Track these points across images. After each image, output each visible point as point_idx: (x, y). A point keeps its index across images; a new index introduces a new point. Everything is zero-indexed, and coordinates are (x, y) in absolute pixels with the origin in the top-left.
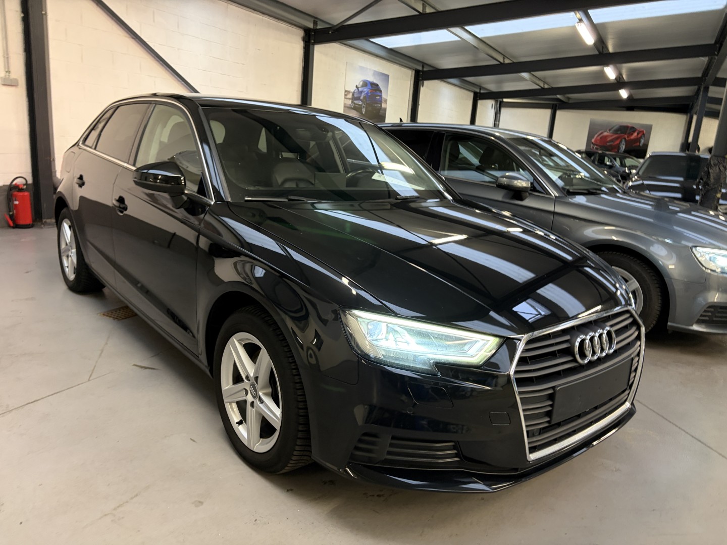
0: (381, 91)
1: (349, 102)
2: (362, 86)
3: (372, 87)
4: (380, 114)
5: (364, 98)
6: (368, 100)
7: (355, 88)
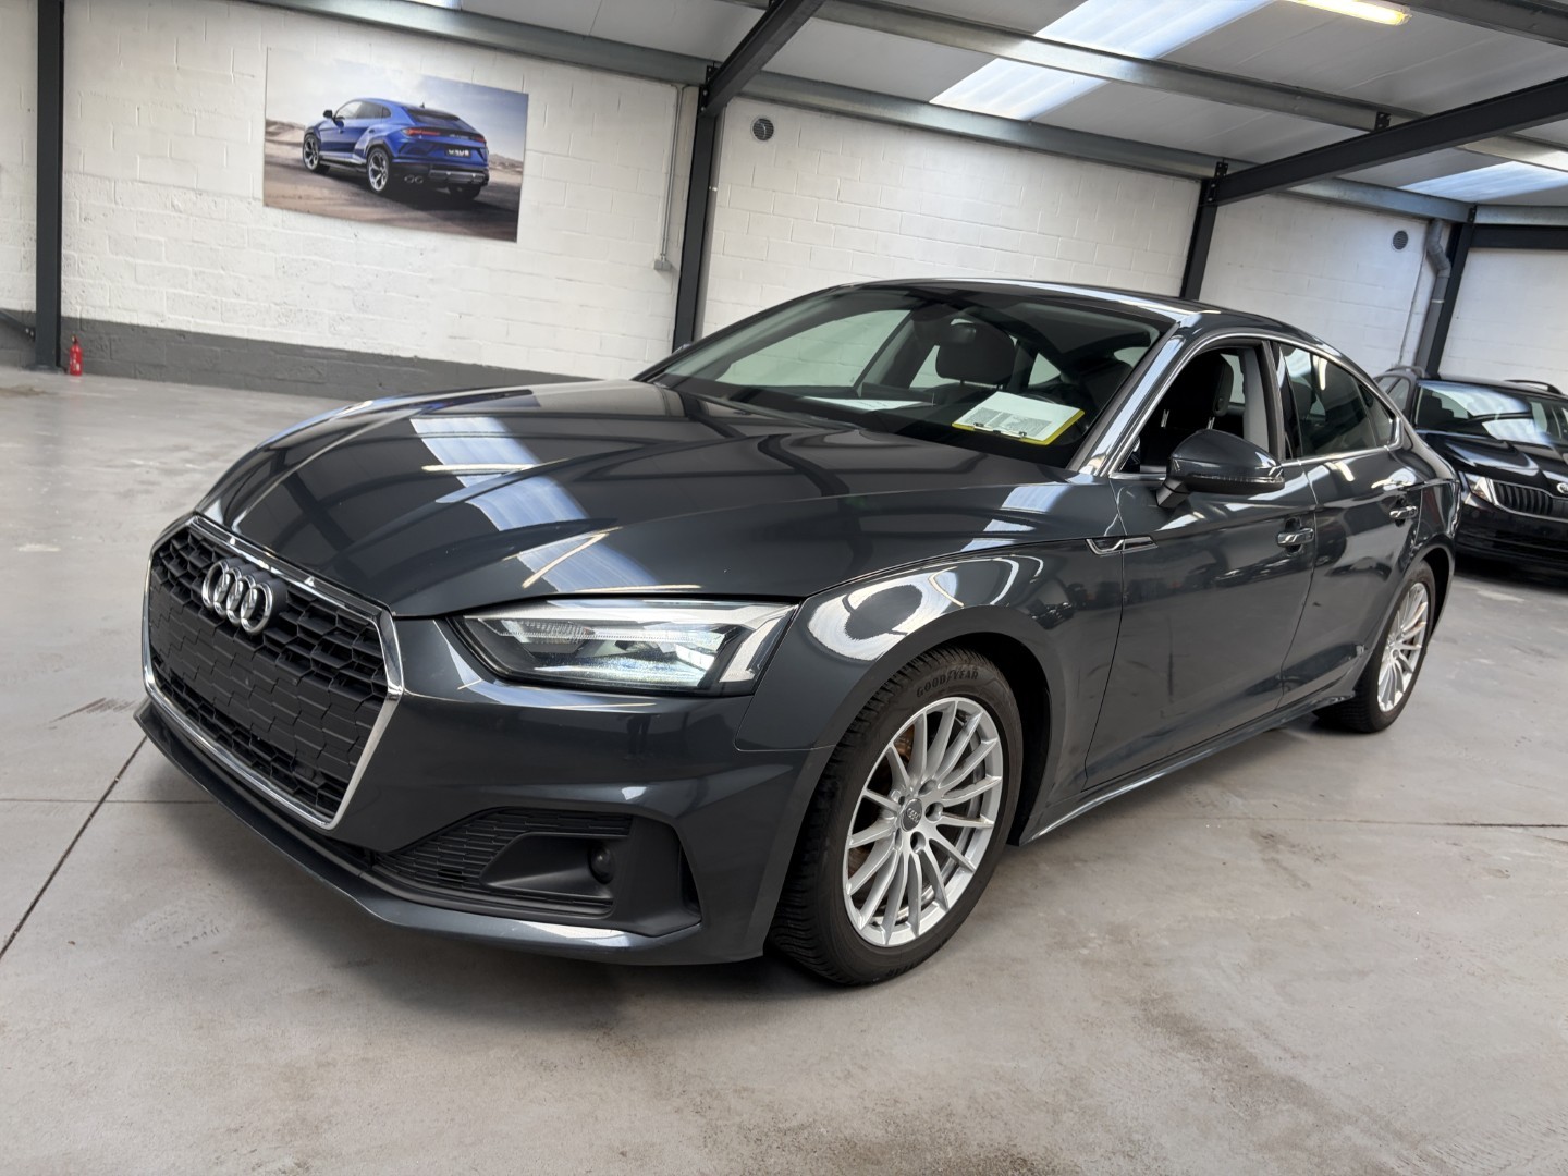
0: (479, 137)
1: (298, 153)
2: (359, 116)
3: (416, 120)
4: (478, 198)
5: (372, 148)
6: (395, 155)
7: (324, 118)
